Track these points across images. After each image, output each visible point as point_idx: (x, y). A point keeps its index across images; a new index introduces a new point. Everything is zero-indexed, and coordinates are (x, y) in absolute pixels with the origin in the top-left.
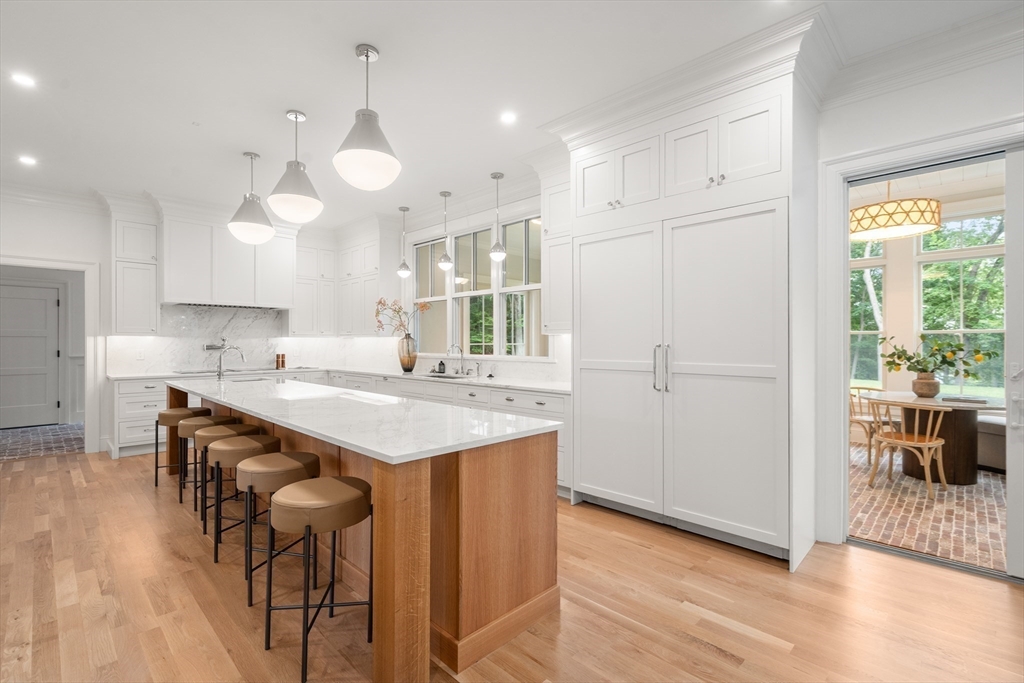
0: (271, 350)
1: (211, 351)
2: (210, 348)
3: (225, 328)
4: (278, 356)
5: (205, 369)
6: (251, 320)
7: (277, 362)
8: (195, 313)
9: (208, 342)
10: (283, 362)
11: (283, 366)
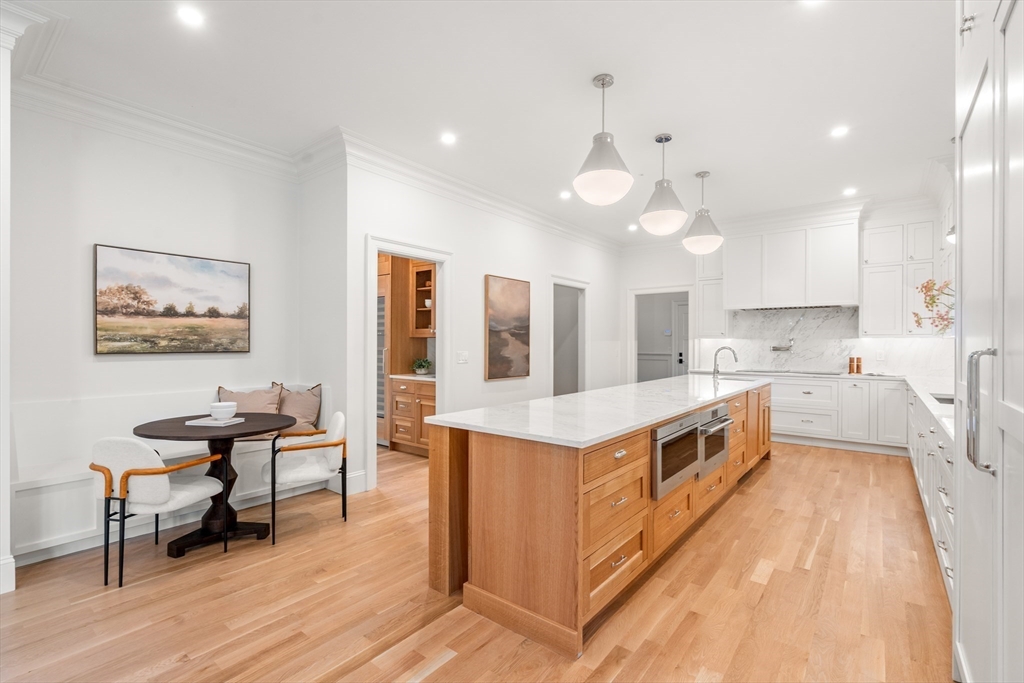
0: (846, 353)
1: (778, 352)
2: (775, 349)
3: (792, 329)
4: (852, 360)
5: (773, 369)
6: (821, 320)
7: (850, 366)
8: (765, 316)
9: (775, 344)
10: (858, 367)
11: (859, 371)
